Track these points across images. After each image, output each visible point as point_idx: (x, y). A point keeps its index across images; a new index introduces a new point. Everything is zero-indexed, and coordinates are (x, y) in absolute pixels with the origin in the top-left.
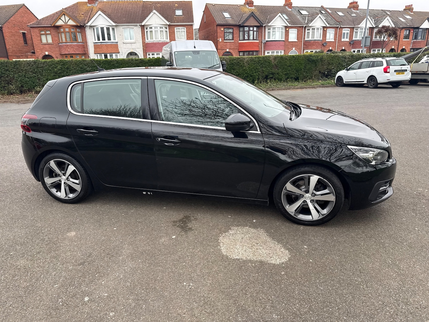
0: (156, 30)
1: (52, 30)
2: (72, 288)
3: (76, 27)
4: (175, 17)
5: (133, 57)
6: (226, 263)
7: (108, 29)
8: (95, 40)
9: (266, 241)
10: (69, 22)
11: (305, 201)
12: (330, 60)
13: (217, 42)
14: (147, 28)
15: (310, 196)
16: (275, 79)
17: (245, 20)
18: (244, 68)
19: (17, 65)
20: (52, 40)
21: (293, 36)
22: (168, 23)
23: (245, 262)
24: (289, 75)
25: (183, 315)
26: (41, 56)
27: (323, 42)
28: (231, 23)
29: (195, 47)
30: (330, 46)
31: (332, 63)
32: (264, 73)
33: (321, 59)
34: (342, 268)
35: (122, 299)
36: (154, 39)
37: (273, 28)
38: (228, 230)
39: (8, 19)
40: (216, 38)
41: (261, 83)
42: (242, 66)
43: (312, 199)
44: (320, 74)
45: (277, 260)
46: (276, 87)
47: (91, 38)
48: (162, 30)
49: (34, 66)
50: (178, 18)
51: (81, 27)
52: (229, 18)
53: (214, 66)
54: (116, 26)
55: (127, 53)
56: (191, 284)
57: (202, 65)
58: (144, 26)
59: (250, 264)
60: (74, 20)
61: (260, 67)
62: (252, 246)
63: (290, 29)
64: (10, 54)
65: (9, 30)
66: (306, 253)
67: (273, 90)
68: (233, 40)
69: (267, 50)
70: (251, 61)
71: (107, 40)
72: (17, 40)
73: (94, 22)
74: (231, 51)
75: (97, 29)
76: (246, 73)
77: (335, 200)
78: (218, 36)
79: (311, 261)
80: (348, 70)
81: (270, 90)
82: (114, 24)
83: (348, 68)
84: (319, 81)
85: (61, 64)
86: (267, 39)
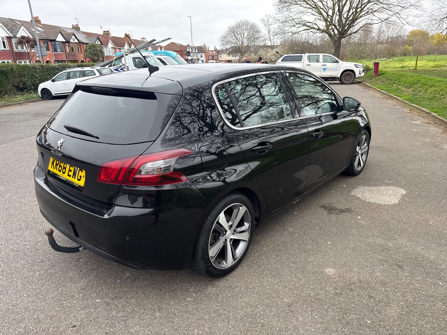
11: (359, 157)
12: (21, 71)
15: (360, 151)
31: (24, 75)
38: (355, 196)
43: (361, 154)
44: (14, 88)
80: (54, 81)
84: (17, 96)
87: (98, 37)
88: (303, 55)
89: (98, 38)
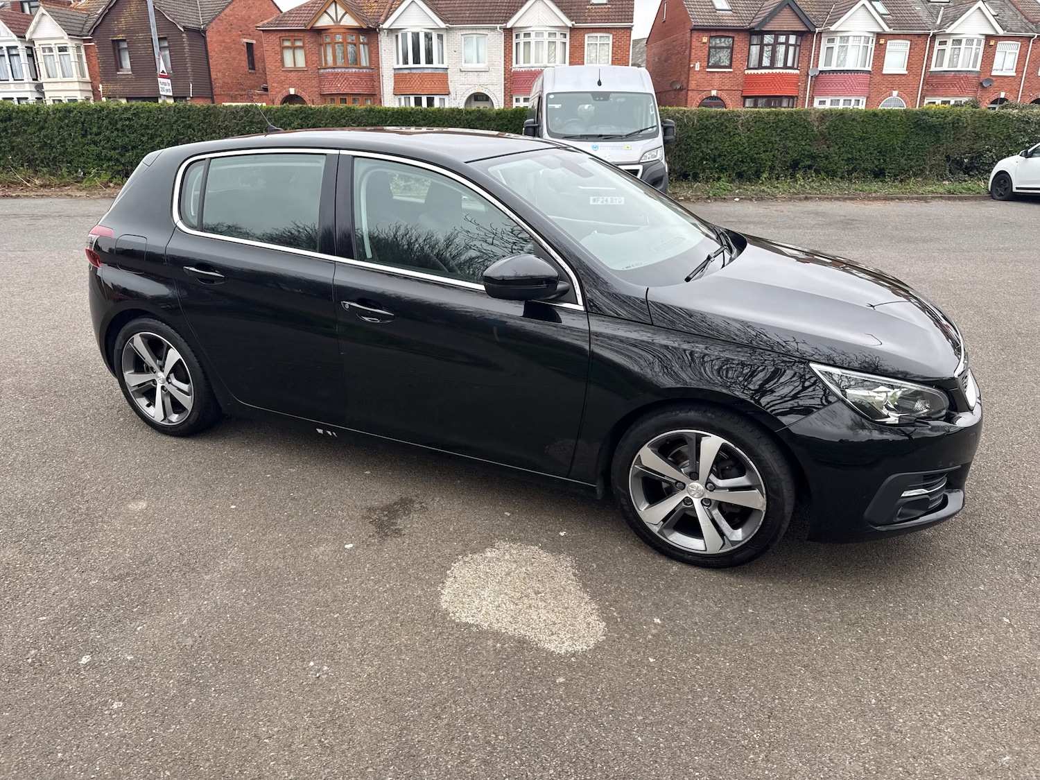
0: (539, 39)
1: (308, 38)
2: (71, 629)
3: (359, 31)
4: (588, 7)
5: (481, 105)
6: (434, 631)
7: (428, 37)
8: (398, 63)
9: (564, 589)
10: (343, 20)
11: (688, 501)
12: (983, 126)
13: (689, 71)
14: (517, 36)
15: (702, 487)
16: (817, 172)
17: (766, 18)
18: (737, 139)
19: (210, 115)
20: (306, 62)
21: (896, 58)
22: (569, 24)
23: (483, 634)
24: (858, 162)
25: (265, 740)
26: (280, 97)
27: (982, 78)
28: (729, 25)
29: (599, 83)
30: (1002, 89)
31: (988, 136)
32: (788, 153)
33: (953, 123)
34: (724, 694)
35: (157, 675)
36: (532, 63)
37: (841, 37)
38: (485, 548)
39: (220, 12)
40: (687, 61)
41: (777, 179)
42: (732, 133)
43: (707, 496)
44: (948, 165)
45: (563, 643)
46: (818, 192)
47: (390, 58)
48: (552, 39)
49: (245, 118)
50: (597, 11)
51: (369, 33)
52: (726, 12)
53: (643, 132)
54: (447, 29)
55: (468, 96)
56: (326, 668)
57: (613, 127)
58: (511, 29)
59: (490, 642)
60: (355, 16)
61: (778, 139)
62: (522, 597)
63: (888, 42)
64: (217, 91)
65: (220, 38)
66: (650, 637)
67: (806, 198)
68: (730, 67)
69: (820, 95)
70: (755, 123)
71: (423, 63)
72: (234, 59)
73: (399, 19)
74: (724, 95)
75: (405, 36)
76: (740, 152)
77: (765, 507)
78: (692, 58)
79: (651, 660)
80: (1027, 156)
81: (800, 200)
82: (443, 25)
83: (1029, 151)
84: (944, 182)
85: (300, 116)
86: (821, 67)
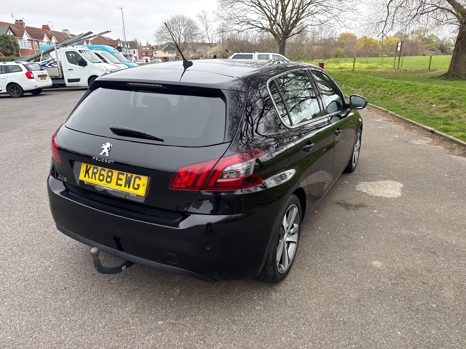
38: (361, 192)
87: (9, 26)
88: (253, 54)
89: (10, 28)
